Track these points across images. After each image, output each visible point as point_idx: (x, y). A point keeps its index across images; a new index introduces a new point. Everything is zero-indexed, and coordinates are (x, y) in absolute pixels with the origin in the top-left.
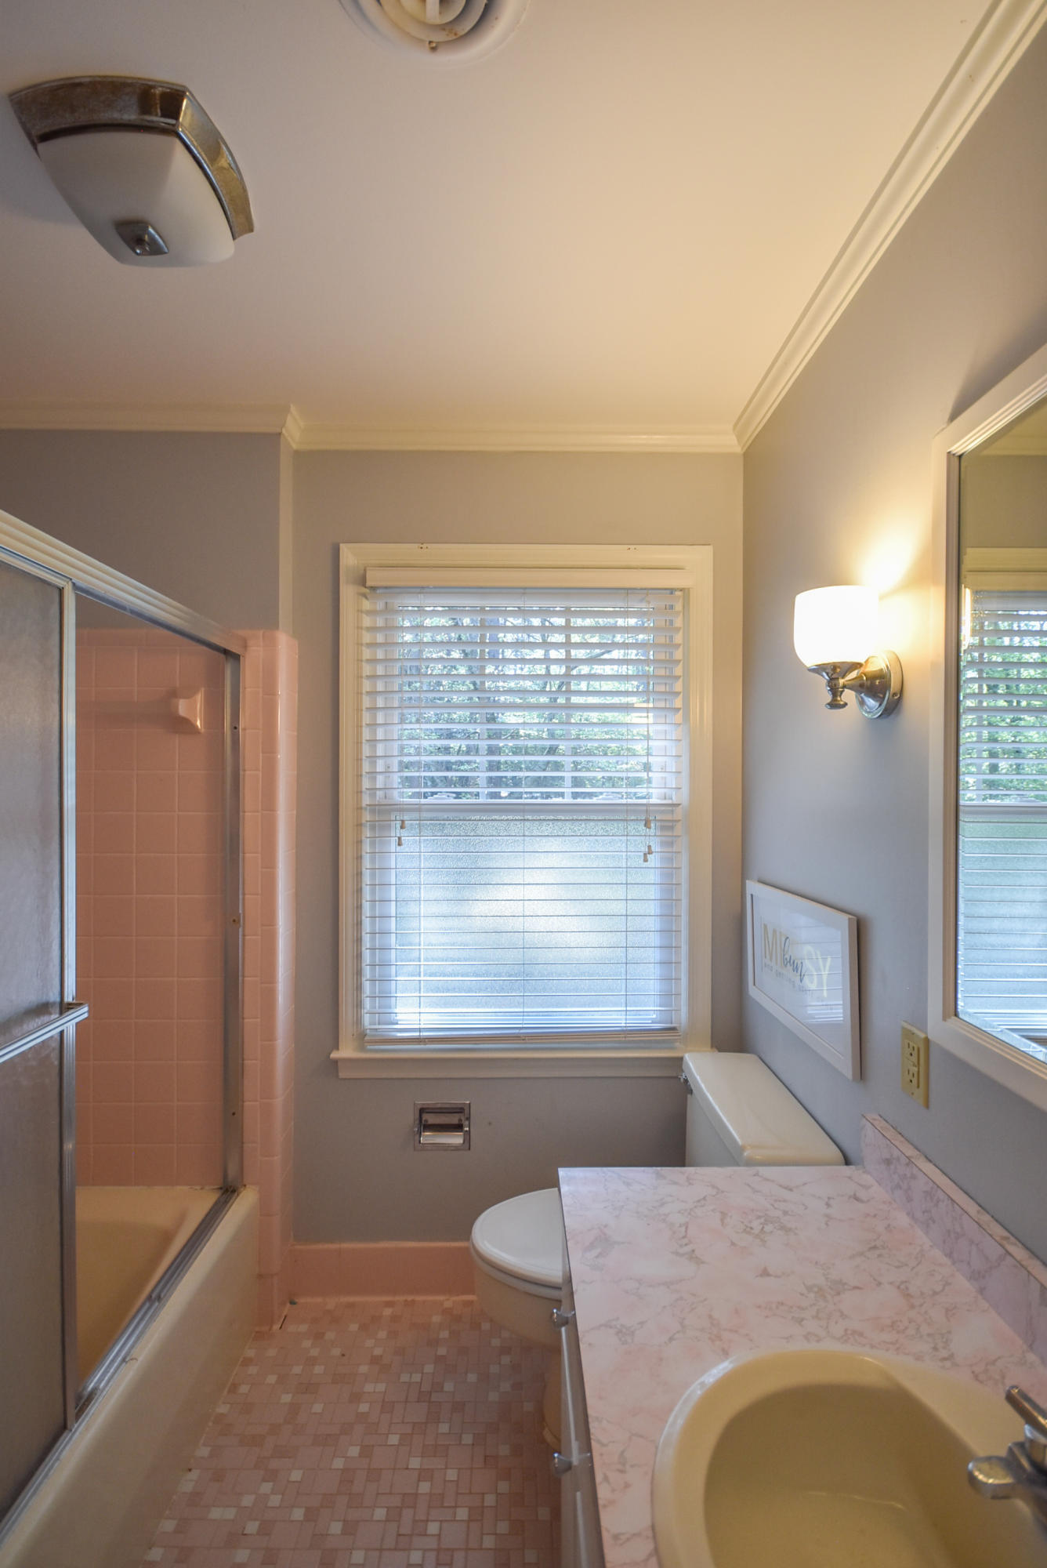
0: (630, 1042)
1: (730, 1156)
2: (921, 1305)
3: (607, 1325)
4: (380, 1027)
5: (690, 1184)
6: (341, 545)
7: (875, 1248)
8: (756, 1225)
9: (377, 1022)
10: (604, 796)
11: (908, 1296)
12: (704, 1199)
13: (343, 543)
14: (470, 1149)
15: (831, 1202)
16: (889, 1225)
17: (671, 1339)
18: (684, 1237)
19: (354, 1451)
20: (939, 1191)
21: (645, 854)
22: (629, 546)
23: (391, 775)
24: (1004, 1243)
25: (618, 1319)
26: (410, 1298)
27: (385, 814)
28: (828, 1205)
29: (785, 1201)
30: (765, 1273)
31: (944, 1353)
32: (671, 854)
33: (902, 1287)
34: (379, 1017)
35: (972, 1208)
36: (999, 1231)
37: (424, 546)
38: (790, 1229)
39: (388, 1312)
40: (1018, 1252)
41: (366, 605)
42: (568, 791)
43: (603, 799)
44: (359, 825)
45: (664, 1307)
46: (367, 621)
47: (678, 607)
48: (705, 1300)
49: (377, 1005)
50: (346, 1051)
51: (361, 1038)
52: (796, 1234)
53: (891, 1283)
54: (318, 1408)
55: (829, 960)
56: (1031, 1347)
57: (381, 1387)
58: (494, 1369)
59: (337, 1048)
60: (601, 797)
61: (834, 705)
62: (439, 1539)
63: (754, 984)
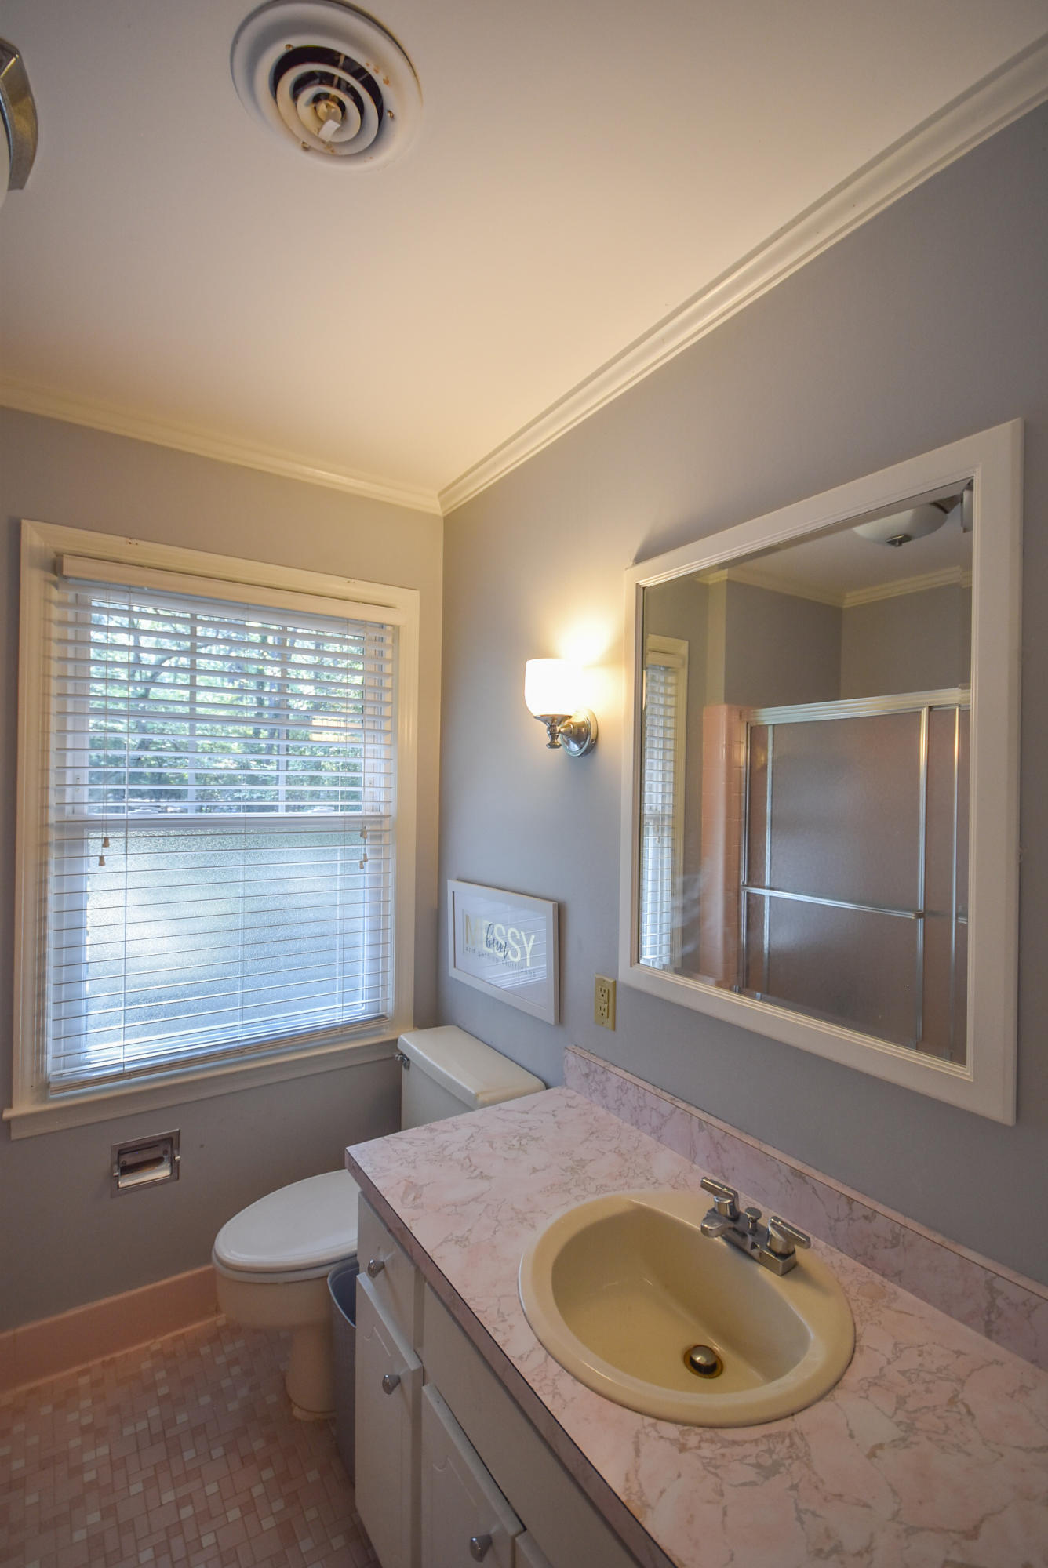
0: (345, 1035)
1: (464, 1104)
2: (631, 1158)
3: (446, 1241)
4: (66, 1071)
5: (457, 1129)
6: (24, 522)
7: (592, 1133)
8: (515, 1142)
9: (62, 1066)
10: (318, 809)
11: (621, 1155)
12: (472, 1136)
13: (25, 519)
14: (178, 1178)
15: (556, 1113)
16: (595, 1117)
17: (495, 1232)
18: (471, 1165)
19: (94, 1518)
20: (628, 1083)
21: (361, 862)
22: (349, 580)
23: (80, 787)
24: (673, 1101)
25: (451, 1234)
26: (107, 1358)
27: (75, 831)
28: (554, 1116)
29: (526, 1121)
30: (535, 1170)
31: (654, 1180)
32: (379, 861)
33: (617, 1151)
34: (64, 1059)
35: (650, 1088)
36: (668, 1096)
37: (134, 541)
38: (538, 1138)
39: (84, 1380)
40: (683, 1105)
41: (55, 594)
42: (282, 804)
43: (318, 812)
44: (44, 845)
45: (480, 1214)
46: (56, 613)
47: (388, 640)
48: (505, 1200)
49: (62, 1047)
50: (23, 1106)
51: (44, 1088)
52: (543, 1140)
53: (610, 1151)
54: (32, 1499)
55: (533, 937)
56: (694, 1162)
57: (103, 1450)
58: (226, 1383)
59: (10, 1106)
60: (315, 810)
61: (553, 745)
62: (218, 1546)
63: (455, 967)
